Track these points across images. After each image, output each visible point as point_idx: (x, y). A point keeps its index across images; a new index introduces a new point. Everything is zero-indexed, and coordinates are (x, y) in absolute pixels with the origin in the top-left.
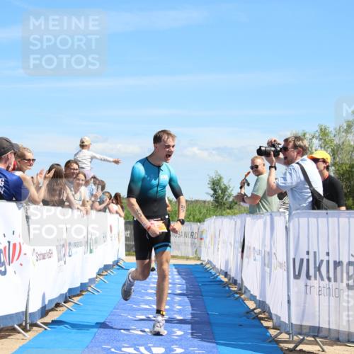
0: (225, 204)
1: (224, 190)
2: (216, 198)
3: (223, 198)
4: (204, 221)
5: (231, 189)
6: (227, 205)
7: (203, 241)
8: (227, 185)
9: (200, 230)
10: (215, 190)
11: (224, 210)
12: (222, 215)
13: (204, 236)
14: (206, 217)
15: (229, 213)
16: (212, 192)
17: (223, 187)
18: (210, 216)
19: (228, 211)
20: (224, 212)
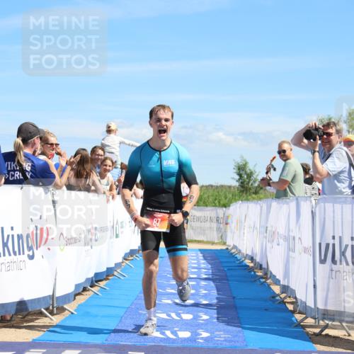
0: (250, 189)
1: (250, 175)
2: (242, 183)
3: (249, 182)
4: (229, 206)
5: (256, 174)
6: (253, 190)
7: (228, 226)
8: (253, 170)
9: (226, 215)
10: (240, 175)
11: (250, 195)
12: (247, 200)
13: (229, 221)
14: (231, 202)
15: (254, 198)
16: (238, 177)
17: (249, 172)
18: (236, 201)
19: (254, 196)
20: (250, 197)
